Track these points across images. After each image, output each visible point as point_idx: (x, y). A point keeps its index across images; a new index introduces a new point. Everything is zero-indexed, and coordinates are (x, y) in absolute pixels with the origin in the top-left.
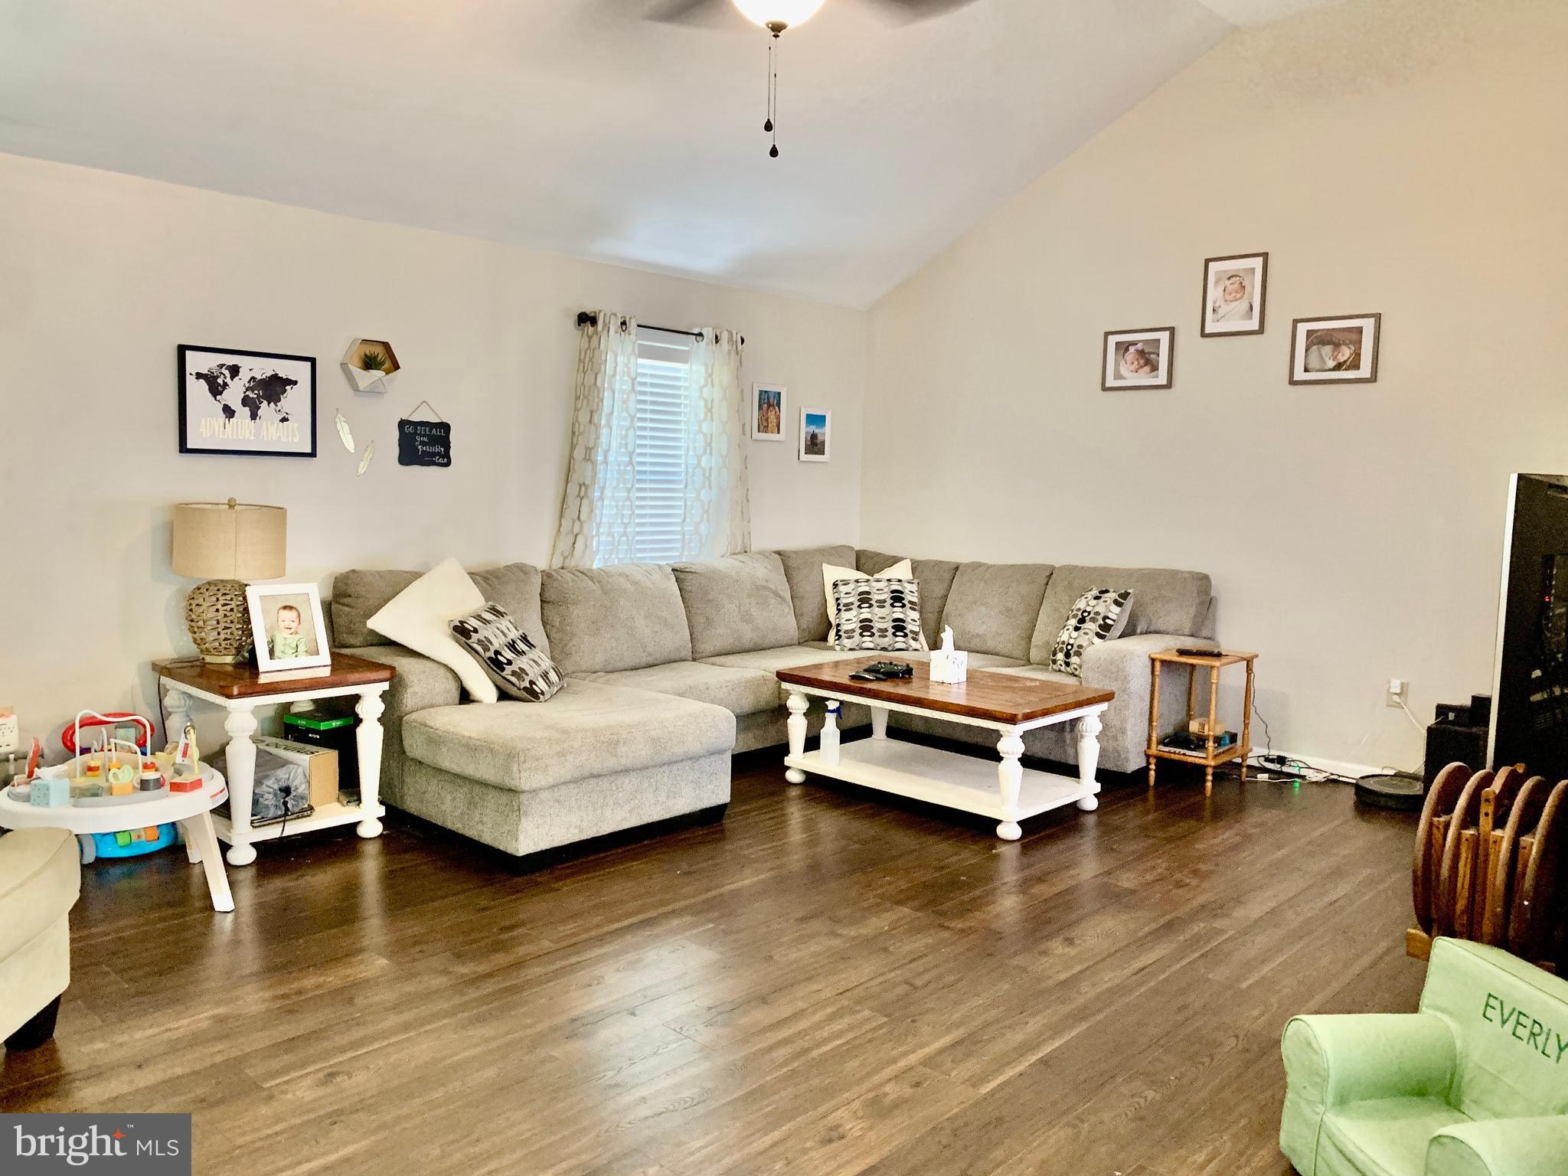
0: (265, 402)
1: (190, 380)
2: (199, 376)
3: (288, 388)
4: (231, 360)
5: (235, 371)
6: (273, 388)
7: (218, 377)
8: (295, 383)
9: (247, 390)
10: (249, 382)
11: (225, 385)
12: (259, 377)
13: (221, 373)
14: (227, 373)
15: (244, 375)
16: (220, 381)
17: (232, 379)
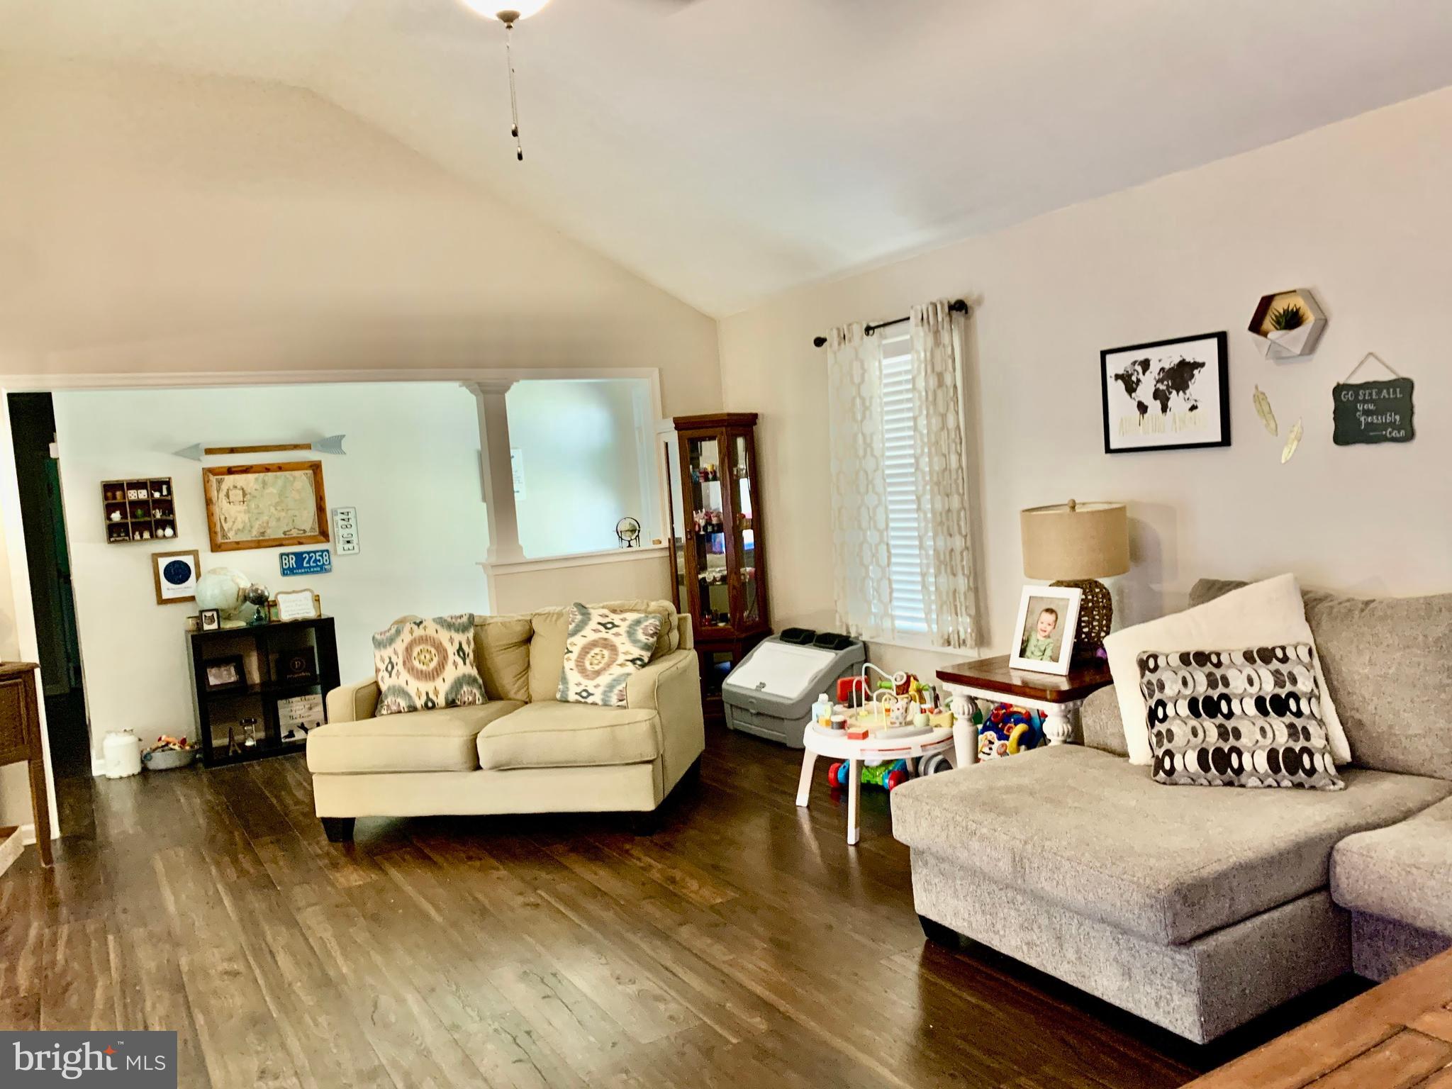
0: (1174, 392)
1: (1111, 381)
2: (1117, 377)
3: (1196, 372)
4: (1141, 355)
5: (1145, 365)
6: (1181, 375)
7: (1132, 375)
8: (1202, 365)
9: (1158, 382)
10: (1159, 374)
11: (1139, 381)
12: (1167, 367)
13: (1135, 370)
14: (1139, 368)
15: (1154, 368)
16: (1134, 378)
17: (1144, 374)
